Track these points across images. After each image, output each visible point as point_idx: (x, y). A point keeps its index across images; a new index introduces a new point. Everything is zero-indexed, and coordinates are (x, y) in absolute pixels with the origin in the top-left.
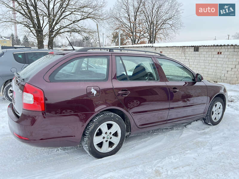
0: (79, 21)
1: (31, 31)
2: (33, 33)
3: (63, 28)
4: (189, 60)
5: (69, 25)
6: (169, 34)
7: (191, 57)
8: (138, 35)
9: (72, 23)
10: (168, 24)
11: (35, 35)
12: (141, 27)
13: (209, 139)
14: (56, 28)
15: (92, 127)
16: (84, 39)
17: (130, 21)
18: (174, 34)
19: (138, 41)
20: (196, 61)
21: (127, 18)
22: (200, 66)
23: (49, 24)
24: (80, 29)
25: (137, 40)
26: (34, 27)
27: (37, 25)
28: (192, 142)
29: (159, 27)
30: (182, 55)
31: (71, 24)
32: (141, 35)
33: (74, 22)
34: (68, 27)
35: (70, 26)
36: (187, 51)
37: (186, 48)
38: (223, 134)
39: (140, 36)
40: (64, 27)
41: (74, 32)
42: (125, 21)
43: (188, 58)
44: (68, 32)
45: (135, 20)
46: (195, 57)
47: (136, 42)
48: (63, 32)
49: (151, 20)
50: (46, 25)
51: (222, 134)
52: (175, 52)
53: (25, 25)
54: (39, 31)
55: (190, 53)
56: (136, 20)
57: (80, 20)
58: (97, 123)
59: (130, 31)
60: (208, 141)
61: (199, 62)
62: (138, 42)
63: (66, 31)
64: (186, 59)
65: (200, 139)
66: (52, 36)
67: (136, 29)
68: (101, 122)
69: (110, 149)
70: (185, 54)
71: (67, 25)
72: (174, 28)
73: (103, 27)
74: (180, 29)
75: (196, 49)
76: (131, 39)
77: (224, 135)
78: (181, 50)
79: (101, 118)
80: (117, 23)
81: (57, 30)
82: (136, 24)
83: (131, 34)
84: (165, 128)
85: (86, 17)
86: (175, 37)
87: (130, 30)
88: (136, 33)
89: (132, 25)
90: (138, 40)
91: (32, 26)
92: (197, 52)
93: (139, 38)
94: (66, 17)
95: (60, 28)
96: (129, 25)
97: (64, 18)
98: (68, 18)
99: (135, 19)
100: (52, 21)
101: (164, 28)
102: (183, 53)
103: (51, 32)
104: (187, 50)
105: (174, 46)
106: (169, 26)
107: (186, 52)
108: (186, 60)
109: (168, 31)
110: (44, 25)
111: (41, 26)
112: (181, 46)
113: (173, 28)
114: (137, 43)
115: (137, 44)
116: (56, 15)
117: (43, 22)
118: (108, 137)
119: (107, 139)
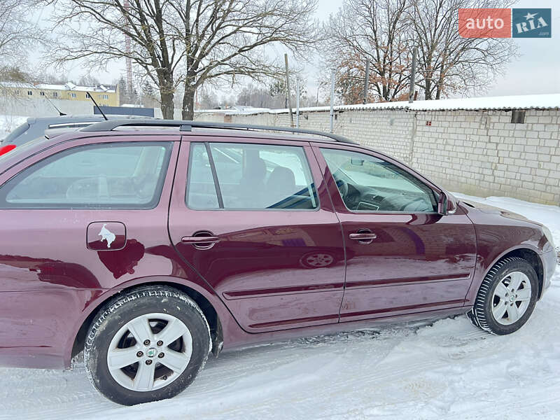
0: (252, 47)
1: (149, 73)
2: (152, 77)
3: (216, 65)
4: (497, 144)
5: (230, 58)
6: (477, 76)
7: (505, 137)
8: (396, 78)
9: (236, 54)
10: (477, 49)
11: (156, 83)
12: (405, 59)
13: (456, 378)
14: (200, 66)
15: (103, 327)
16: (272, 90)
17: (377, 46)
18: (491, 74)
19: (395, 93)
20: (515, 148)
21: (371, 37)
22: (525, 161)
23: (185, 56)
24: (254, 67)
25: (392, 91)
26: (154, 64)
27: (162, 59)
28: (405, 380)
29: (453, 57)
30: (481, 132)
31: (233, 56)
32: (403, 77)
33: (241, 51)
34: (227, 62)
35: (233, 60)
36: (494, 123)
37: (490, 113)
38: (509, 366)
39: (400, 82)
40: (219, 63)
41: (242, 73)
42: (365, 45)
43: (494, 139)
44: (228, 73)
45: (390, 41)
46: (513, 137)
47: (390, 97)
48: (217, 75)
49: (433, 41)
50: (179, 60)
51: (504, 364)
52: (464, 125)
53: (136, 59)
54: (165, 73)
55: (500, 126)
56: (394, 43)
57: (255, 45)
58: (116, 317)
59: (376, 70)
60: (452, 382)
61: (524, 152)
62: (394, 95)
63: (224, 71)
64: (490, 142)
65: (430, 375)
66: (193, 83)
67: (391, 63)
68: (128, 315)
69: (161, 383)
70: (488, 129)
71: (224, 58)
72: (492, 59)
73: (307, 60)
74: (510, 61)
75: (516, 117)
76: (378, 88)
77: (510, 370)
78: (478, 119)
79: (130, 304)
80: (346, 49)
81: (204, 69)
82: (392, 52)
83: (378, 75)
84: (359, 332)
85: (268, 39)
86: (492, 84)
87: (376, 67)
88: (390, 75)
89: (382, 54)
90: (396, 90)
91: (150, 61)
92: (519, 126)
93: (397, 87)
94: (225, 40)
95: (211, 64)
96: (375, 55)
97: (221, 42)
98: (231, 42)
99: (390, 38)
100: (193, 49)
101: (466, 61)
102: (483, 127)
103: (191, 74)
104: (494, 119)
105: (459, 109)
106: (479, 54)
107: (492, 125)
108: (489, 146)
109: (476, 68)
110: (176, 59)
111: (170, 61)
112: (477, 108)
113: (489, 59)
114: (393, 97)
115: (391, 101)
116: (203, 35)
117: (173, 52)
118: (151, 353)
119: (150, 358)
